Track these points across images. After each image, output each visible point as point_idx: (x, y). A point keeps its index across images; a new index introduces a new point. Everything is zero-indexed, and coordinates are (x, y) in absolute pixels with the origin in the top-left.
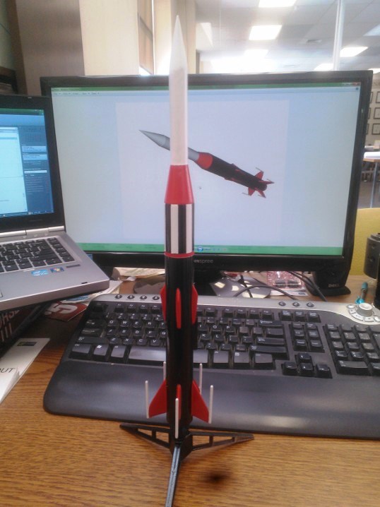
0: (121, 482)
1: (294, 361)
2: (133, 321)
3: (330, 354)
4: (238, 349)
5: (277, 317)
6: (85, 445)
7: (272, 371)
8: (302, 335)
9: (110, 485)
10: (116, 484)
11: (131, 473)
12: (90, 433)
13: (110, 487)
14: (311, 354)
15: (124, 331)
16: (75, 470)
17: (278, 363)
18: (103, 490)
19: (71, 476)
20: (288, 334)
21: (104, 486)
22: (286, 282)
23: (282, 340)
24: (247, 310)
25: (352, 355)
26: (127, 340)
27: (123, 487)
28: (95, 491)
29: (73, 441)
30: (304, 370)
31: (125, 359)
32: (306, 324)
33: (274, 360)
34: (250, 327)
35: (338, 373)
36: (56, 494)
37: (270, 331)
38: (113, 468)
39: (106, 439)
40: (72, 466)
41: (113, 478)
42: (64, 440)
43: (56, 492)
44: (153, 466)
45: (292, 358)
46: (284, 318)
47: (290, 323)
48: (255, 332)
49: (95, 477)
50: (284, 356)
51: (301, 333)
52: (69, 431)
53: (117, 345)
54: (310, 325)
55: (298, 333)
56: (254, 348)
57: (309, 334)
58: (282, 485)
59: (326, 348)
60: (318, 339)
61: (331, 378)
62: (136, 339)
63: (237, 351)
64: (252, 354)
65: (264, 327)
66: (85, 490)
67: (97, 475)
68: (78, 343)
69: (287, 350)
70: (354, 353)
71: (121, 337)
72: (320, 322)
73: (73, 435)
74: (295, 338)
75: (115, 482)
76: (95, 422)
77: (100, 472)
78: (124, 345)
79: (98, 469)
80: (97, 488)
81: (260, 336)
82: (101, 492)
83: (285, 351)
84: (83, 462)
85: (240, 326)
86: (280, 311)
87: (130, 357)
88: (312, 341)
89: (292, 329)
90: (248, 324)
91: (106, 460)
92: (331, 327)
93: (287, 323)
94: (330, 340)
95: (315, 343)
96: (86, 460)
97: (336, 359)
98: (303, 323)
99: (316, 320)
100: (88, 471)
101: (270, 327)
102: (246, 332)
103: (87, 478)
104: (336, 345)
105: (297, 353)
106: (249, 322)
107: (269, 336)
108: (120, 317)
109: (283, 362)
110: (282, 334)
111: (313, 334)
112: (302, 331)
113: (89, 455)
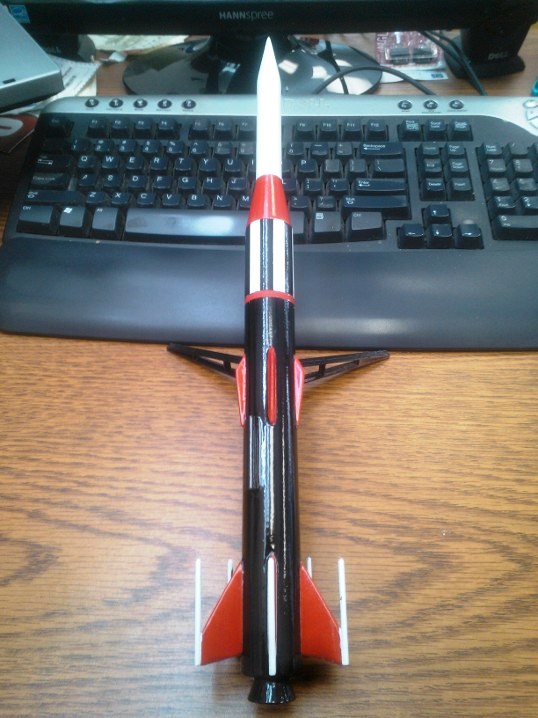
0: (136, 445)
1: (421, 222)
2: (124, 156)
3: (484, 204)
4: (322, 205)
5: (393, 135)
6: (69, 386)
7: (380, 242)
8: (439, 170)
9: (117, 450)
10: (127, 448)
11: (149, 428)
12: (76, 365)
13: (116, 452)
14: (450, 205)
15: (110, 177)
16: (57, 429)
17: (392, 225)
18: (106, 459)
19: (52, 440)
20: (412, 169)
21: (107, 452)
22: (411, 52)
23: (401, 181)
24: (339, 122)
25: (523, 203)
26: (118, 195)
27: (140, 452)
28: (93, 461)
29: (48, 380)
30: (437, 237)
31: (119, 233)
32: (446, 146)
33: (384, 221)
34: (345, 160)
35: (494, 238)
36: (30, 469)
37: (380, 166)
38: (119, 422)
39: (103, 373)
40: (51, 422)
41: (119, 438)
42: (33, 380)
43: (31, 467)
44: (184, 415)
45: (417, 217)
46: (407, 135)
47: (417, 144)
48: (352, 169)
49: (90, 439)
50: (403, 213)
51: (436, 166)
52: (39, 363)
53: (100, 206)
54: (454, 148)
55: (431, 165)
56: (350, 201)
57: (449, 167)
58: (390, 434)
59: (478, 192)
60: (465, 175)
61: (483, 248)
62: (134, 192)
63: (320, 210)
64: (347, 213)
65: (369, 158)
66: (77, 461)
67: (95, 436)
68: (28, 204)
69: (409, 201)
70: (527, 199)
71: (105, 190)
72: (471, 139)
73: (46, 370)
74: (425, 175)
75: (125, 445)
76: (82, 345)
77: (100, 429)
78: (113, 206)
79: (94, 426)
80: (95, 456)
81: (362, 175)
82: (104, 461)
83: (405, 205)
84: (69, 414)
85: (325, 157)
86: (400, 123)
87: (128, 229)
88: (454, 180)
89: (421, 156)
90: (340, 152)
91: (106, 408)
92: (492, 149)
93: (411, 146)
94: (487, 176)
95: (460, 185)
96: (73, 411)
97: (495, 213)
98: (442, 144)
99: (464, 136)
100: (79, 429)
101: (382, 157)
102: (337, 171)
103: (77, 441)
104: (499, 184)
105: (425, 204)
106: (343, 148)
107: (378, 175)
108: (99, 148)
109: (400, 223)
110: (402, 169)
111: (458, 166)
112: (438, 161)
113: (76, 403)
